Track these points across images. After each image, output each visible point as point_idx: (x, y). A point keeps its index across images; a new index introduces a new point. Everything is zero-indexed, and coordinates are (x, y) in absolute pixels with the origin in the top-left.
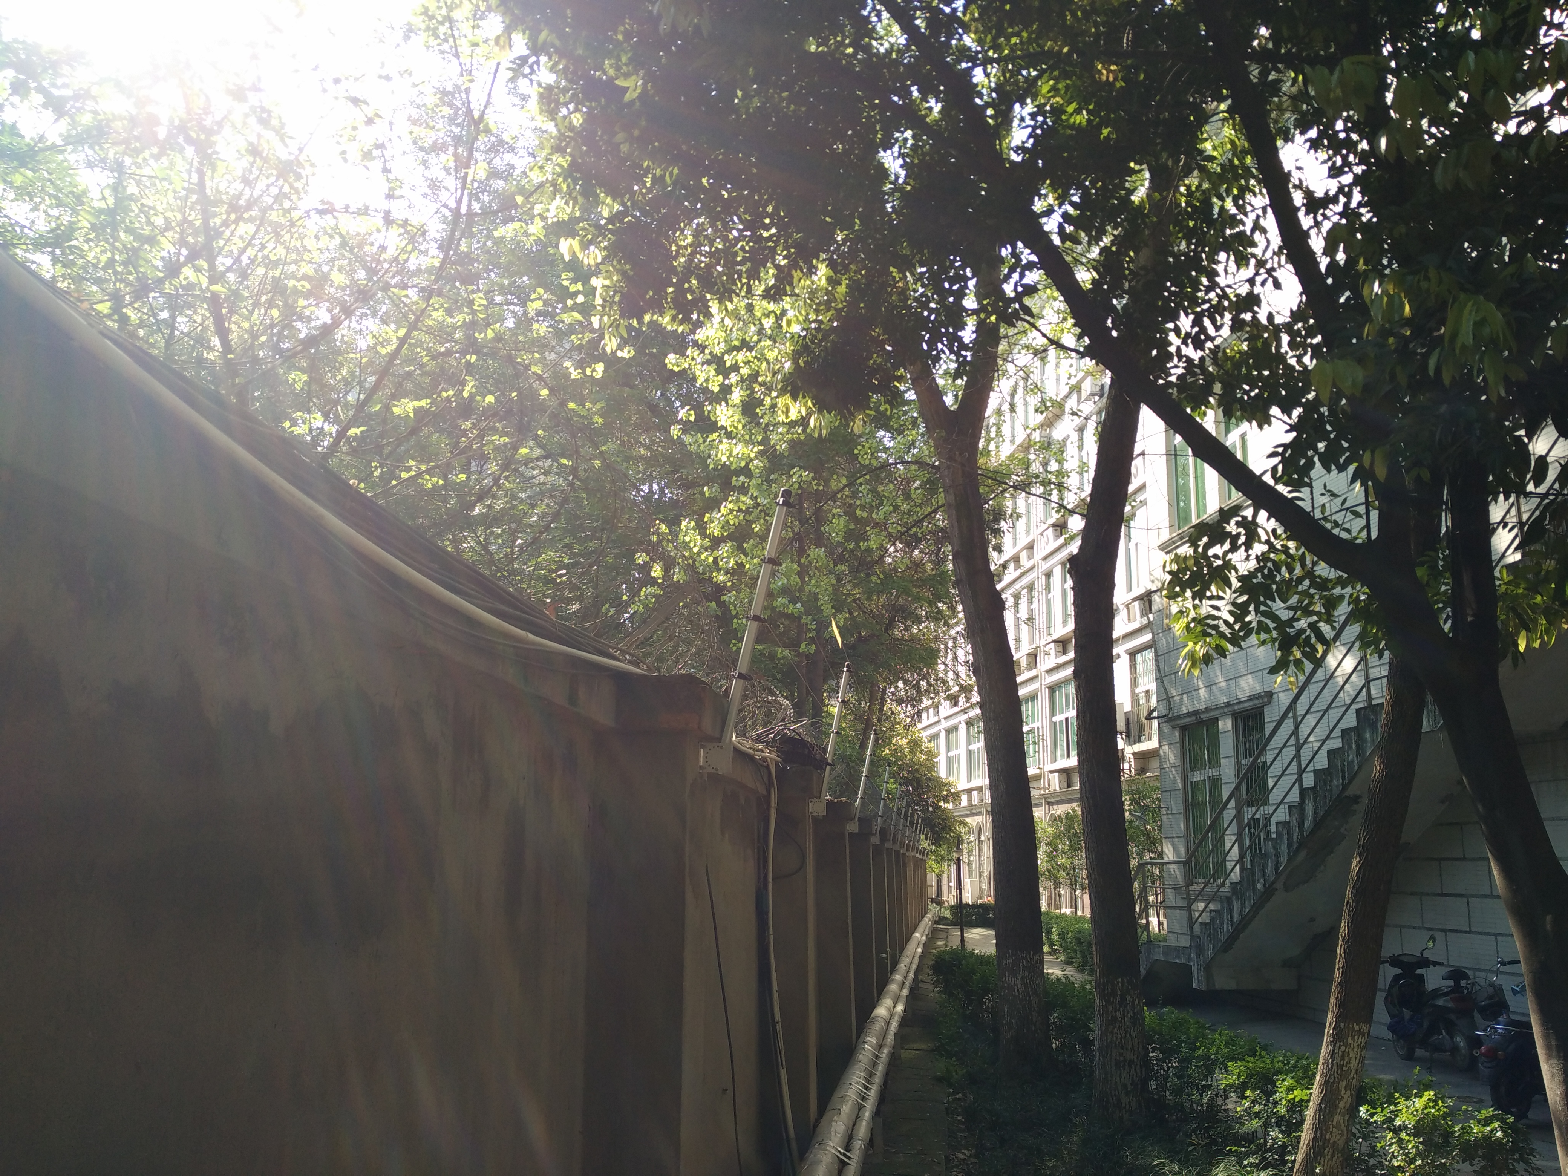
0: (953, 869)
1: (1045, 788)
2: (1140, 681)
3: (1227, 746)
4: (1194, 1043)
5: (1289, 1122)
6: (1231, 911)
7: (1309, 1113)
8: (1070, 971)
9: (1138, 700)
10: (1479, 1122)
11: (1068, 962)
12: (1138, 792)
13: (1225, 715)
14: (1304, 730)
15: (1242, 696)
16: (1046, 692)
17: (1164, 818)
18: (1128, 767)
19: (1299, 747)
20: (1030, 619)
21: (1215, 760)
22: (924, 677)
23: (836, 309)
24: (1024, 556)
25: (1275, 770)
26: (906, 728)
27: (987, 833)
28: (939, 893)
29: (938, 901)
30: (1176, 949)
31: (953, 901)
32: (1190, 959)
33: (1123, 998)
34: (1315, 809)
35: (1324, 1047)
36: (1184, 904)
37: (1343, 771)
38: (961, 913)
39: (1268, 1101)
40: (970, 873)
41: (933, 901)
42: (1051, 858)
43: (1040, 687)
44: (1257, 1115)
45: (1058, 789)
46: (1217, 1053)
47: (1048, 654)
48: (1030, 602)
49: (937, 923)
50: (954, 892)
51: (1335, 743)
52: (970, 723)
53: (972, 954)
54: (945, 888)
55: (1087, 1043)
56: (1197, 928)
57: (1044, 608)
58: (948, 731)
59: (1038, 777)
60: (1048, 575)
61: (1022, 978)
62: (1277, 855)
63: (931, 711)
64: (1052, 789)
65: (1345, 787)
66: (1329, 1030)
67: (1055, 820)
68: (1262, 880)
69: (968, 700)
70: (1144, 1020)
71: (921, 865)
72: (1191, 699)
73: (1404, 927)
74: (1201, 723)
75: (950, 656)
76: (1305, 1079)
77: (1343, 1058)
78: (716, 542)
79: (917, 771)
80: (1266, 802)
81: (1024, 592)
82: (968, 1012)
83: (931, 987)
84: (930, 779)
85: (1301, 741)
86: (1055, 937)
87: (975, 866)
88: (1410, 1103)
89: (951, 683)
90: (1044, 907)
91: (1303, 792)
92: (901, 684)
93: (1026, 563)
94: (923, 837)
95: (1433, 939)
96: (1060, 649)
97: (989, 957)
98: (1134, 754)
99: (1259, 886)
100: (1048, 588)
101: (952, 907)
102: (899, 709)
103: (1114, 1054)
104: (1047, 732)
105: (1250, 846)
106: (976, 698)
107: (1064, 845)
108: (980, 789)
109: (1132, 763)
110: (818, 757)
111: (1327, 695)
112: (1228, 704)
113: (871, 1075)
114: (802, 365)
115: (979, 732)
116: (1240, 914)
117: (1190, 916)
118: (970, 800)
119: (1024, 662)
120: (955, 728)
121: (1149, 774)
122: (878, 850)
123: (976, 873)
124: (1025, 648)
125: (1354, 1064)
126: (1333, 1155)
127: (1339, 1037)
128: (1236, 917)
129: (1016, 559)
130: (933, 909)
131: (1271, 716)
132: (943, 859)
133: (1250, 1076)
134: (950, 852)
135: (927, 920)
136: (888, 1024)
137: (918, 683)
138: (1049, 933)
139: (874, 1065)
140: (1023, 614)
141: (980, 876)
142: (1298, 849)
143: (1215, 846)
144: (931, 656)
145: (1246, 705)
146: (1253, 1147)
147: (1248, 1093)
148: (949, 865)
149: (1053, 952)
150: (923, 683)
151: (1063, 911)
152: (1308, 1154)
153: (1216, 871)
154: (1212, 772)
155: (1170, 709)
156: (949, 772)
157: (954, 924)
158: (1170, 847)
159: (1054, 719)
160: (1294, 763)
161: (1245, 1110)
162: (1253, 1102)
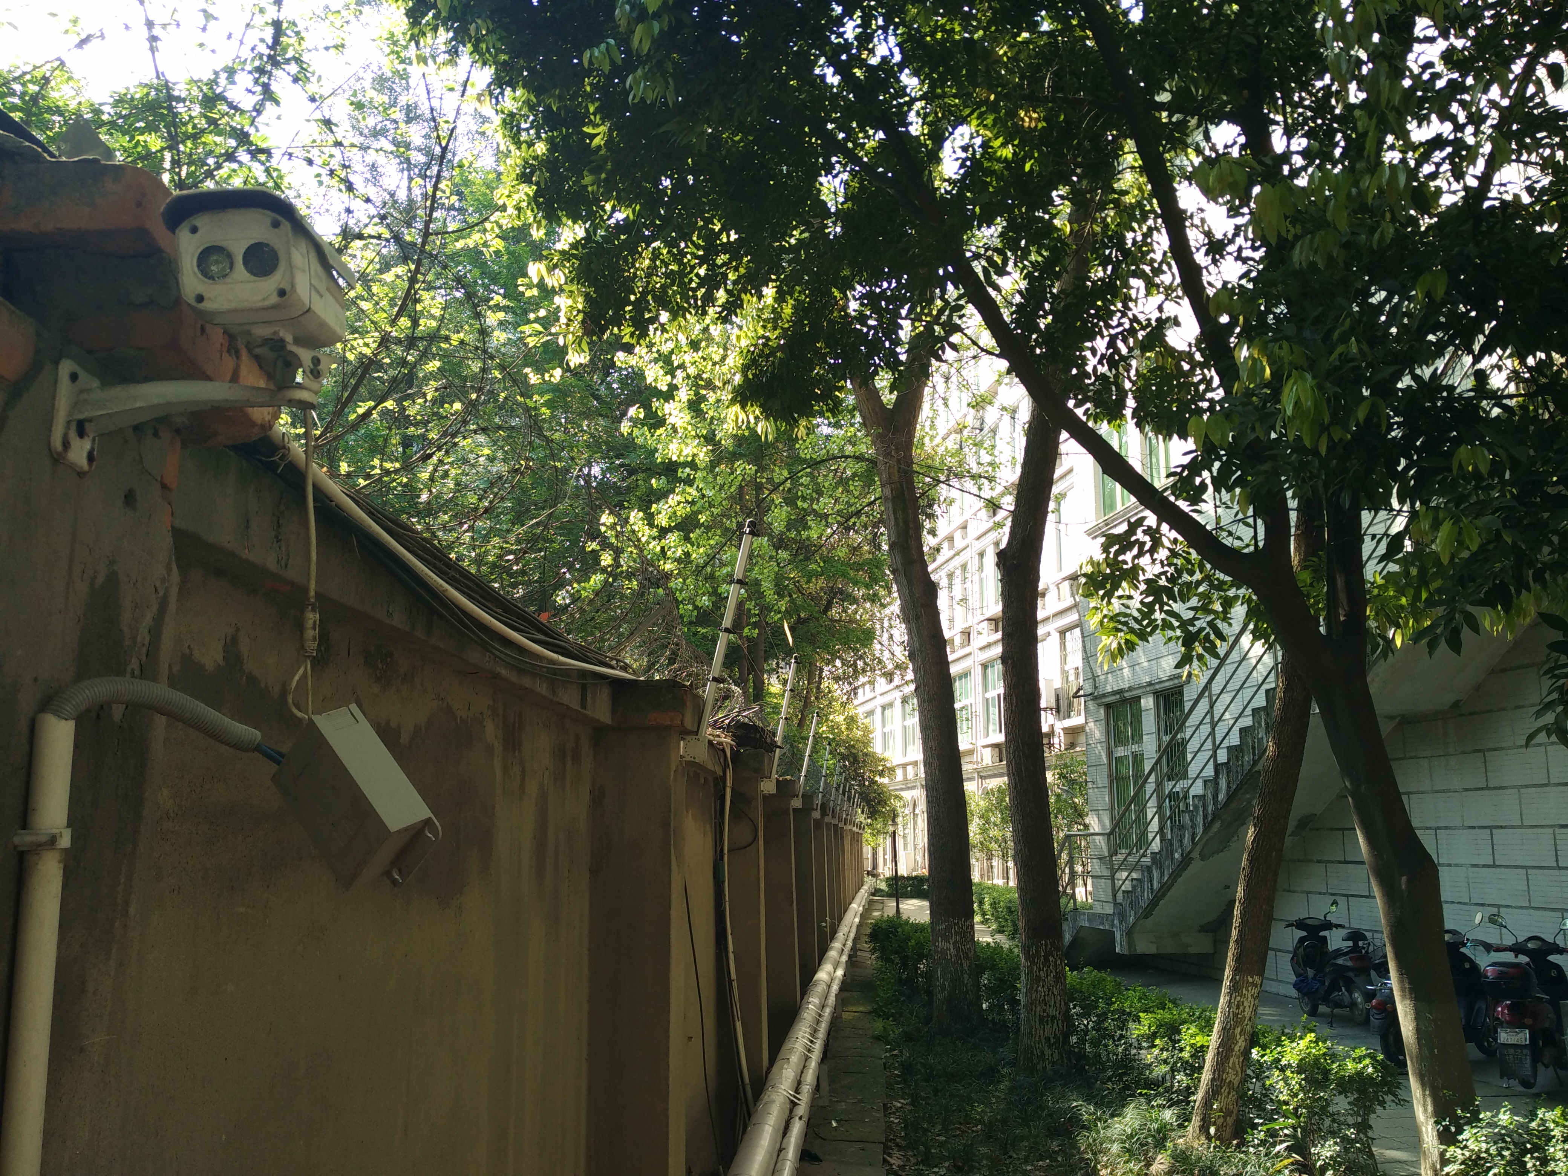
0: (889, 841)
1: (978, 763)
2: (1070, 658)
3: (1149, 722)
4: (1110, 999)
5: (1192, 1066)
6: (1151, 880)
7: (1209, 1057)
8: (1001, 938)
9: (1067, 677)
10: (1354, 1059)
11: (1000, 931)
12: (1066, 766)
13: (1147, 693)
14: (1219, 708)
15: (1163, 676)
16: (979, 669)
17: (1090, 791)
18: (1059, 741)
19: (1214, 725)
20: (964, 600)
21: (1138, 736)
22: (861, 658)
23: (782, 328)
24: (957, 536)
25: (1192, 747)
26: (844, 705)
27: (922, 806)
28: (875, 866)
29: (873, 874)
30: (1100, 916)
31: (888, 873)
32: (1113, 925)
33: (1046, 960)
34: (1228, 783)
35: (1222, 997)
36: (1106, 873)
37: (1253, 748)
38: (897, 884)
39: (1174, 1048)
40: (905, 845)
41: (868, 873)
42: (984, 831)
43: (972, 663)
44: (1165, 1062)
45: (990, 764)
46: (1131, 1006)
47: (979, 633)
48: (965, 579)
49: (873, 894)
50: (889, 864)
51: (1247, 721)
52: (904, 701)
53: (907, 922)
54: (880, 861)
55: (1014, 1002)
56: (1120, 896)
57: (976, 587)
58: (884, 708)
59: (971, 752)
60: (981, 555)
61: (955, 943)
62: (1194, 826)
63: (867, 687)
64: (984, 764)
65: (1255, 763)
66: (1226, 983)
67: (987, 793)
68: (1179, 850)
69: (903, 676)
70: (1065, 979)
71: (857, 839)
72: (1116, 677)
73: (1311, 892)
74: (1124, 701)
75: (886, 636)
76: (1206, 1027)
77: (1238, 1007)
78: (663, 532)
79: (853, 746)
80: (1185, 776)
81: (958, 572)
82: (904, 977)
83: (868, 955)
84: (866, 755)
85: (1216, 719)
86: (987, 907)
87: (910, 839)
88: (1294, 1045)
89: (887, 662)
90: (976, 877)
91: (1217, 767)
92: (838, 663)
93: (959, 543)
94: (859, 811)
95: (1335, 903)
96: (993, 627)
97: (923, 925)
98: (1063, 729)
99: (1177, 856)
100: (981, 568)
101: (887, 879)
102: (836, 686)
103: (1038, 1009)
104: (980, 708)
105: (1170, 817)
106: (910, 675)
107: (996, 818)
108: (915, 763)
109: (1062, 738)
110: (768, 740)
111: (1241, 674)
112: (1150, 684)
113: (815, 1031)
114: (750, 376)
115: (914, 710)
116: (1160, 882)
117: (1113, 885)
118: (905, 775)
119: (958, 641)
120: (891, 705)
121: (1078, 749)
122: (818, 824)
123: (910, 847)
124: (959, 626)
125: (1248, 1013)
126: (1229, 1093)
127: (1235, 988)
128: (1156, 885)
129: (950, 539)
130: (869, 881)
131: (1190, 694)
132: (879, 832)
133: (1159, 1026)
134: (885, 825)
135: (863, 894)
136: (829, 986)
137: (855, 662)
138: (981, 903)
139: (818, 1022)
140: (958, 593)
141: (915, 849)
142: (1212, 821)
143: (1138, 817)
144: (868, 636)
145: (1167, 684)
146: (1161, 1090)
147: (1157, 1042)
148: (885, 839)
149: (985, 922)
150: (860, 664)
151: (995, 882)
152: (1207, 1092)
153: (1139, 840)
154: (1135, 748)
155: (1096, 688)
156: (885, 747)
157: (889, 895)
158: (1096, 819)
159: (987, 695)
160: (1210, 740)
161: (1156, 1058)
162: (1162, 1050)
